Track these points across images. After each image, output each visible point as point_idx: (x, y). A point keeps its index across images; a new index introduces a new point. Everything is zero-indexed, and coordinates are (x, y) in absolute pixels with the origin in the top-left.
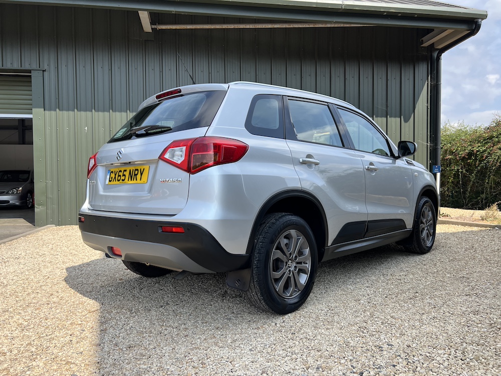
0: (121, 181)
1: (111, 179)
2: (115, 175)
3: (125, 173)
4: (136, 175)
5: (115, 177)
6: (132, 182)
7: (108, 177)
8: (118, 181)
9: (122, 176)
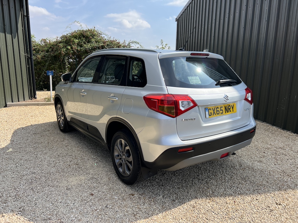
0: (220, 114)
1: (210, 114)
2: (214, 111)
3: (222, 109)
4: (229, 109)
5: (214, 112)
6: (228, 113)
7: (207, 113)
8: (218, 114)
9: (220, 110)
